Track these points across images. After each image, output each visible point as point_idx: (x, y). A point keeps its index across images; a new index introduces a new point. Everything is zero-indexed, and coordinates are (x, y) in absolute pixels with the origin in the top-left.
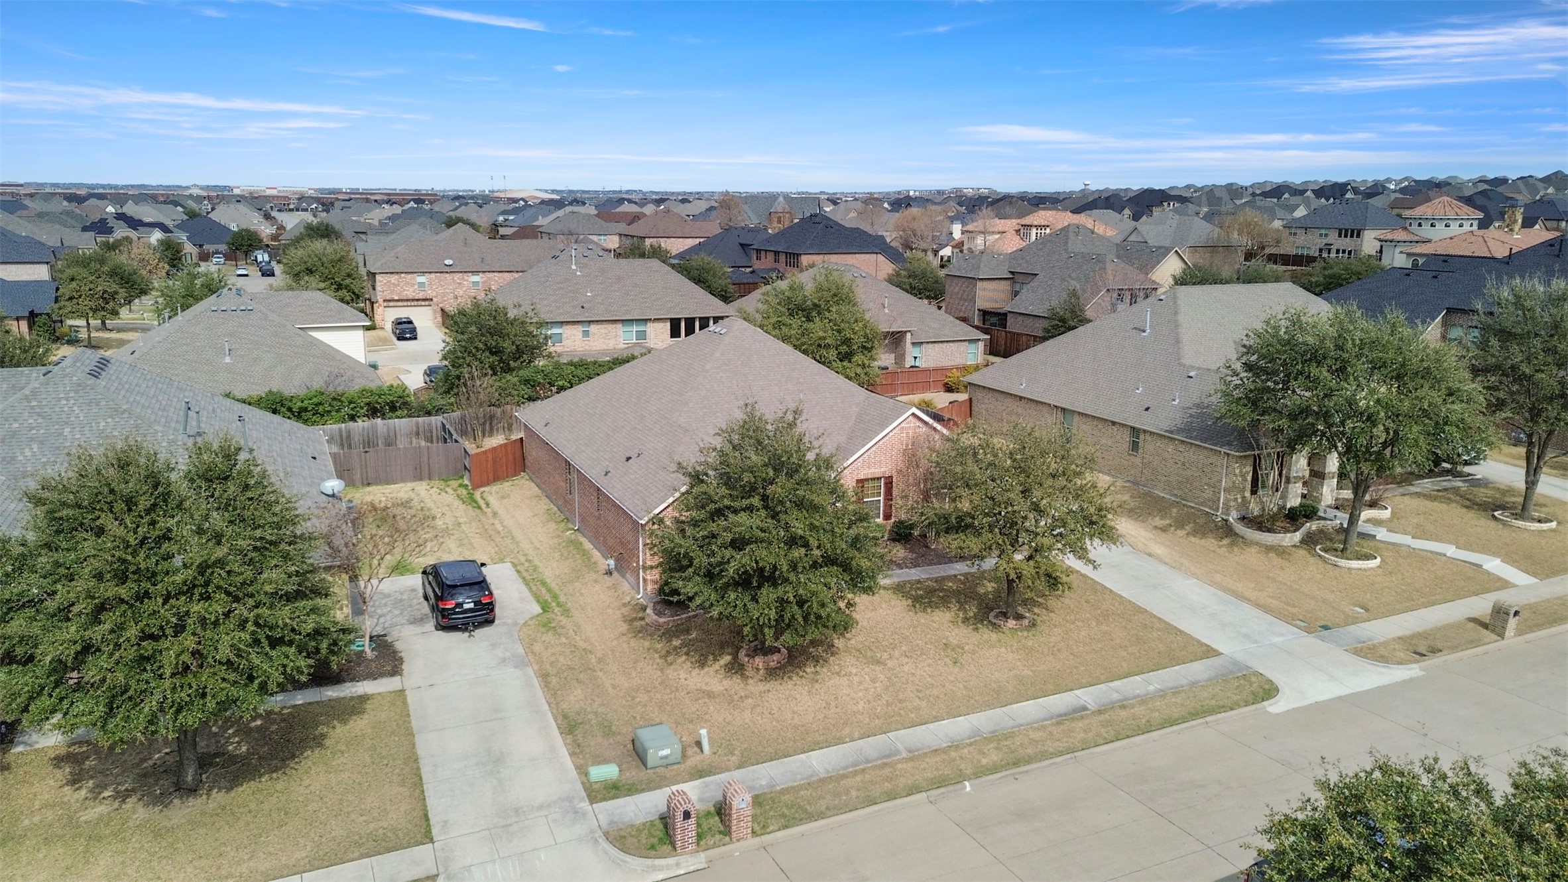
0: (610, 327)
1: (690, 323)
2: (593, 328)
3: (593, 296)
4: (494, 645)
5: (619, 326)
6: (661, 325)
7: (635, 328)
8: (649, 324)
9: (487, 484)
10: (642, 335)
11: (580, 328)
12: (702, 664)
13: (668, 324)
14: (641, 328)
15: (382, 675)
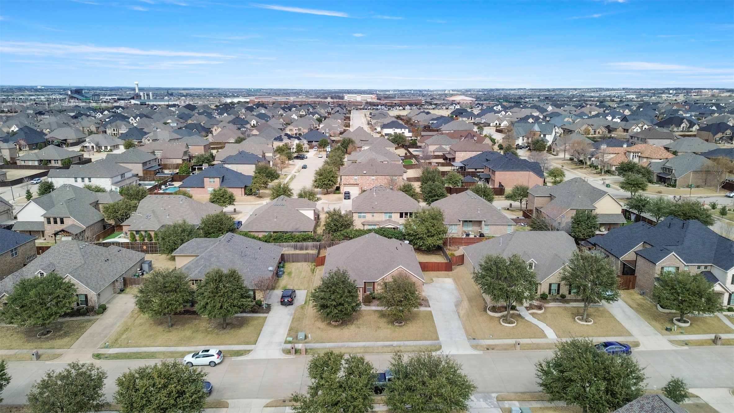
0: (380, 214)
1: (406, 214)
2: (375, 214)
3: (377, 204)
4: (289, 310)
5: (384, 214)
6: (397, 214)
7: (388, 215)
8: (393, 214)
9: (319, 266)
10: (390, 217)
11: (371, 214)
12: (323, 322)
13: (399, 214)
14: (390, 215)
15: (265, 313)
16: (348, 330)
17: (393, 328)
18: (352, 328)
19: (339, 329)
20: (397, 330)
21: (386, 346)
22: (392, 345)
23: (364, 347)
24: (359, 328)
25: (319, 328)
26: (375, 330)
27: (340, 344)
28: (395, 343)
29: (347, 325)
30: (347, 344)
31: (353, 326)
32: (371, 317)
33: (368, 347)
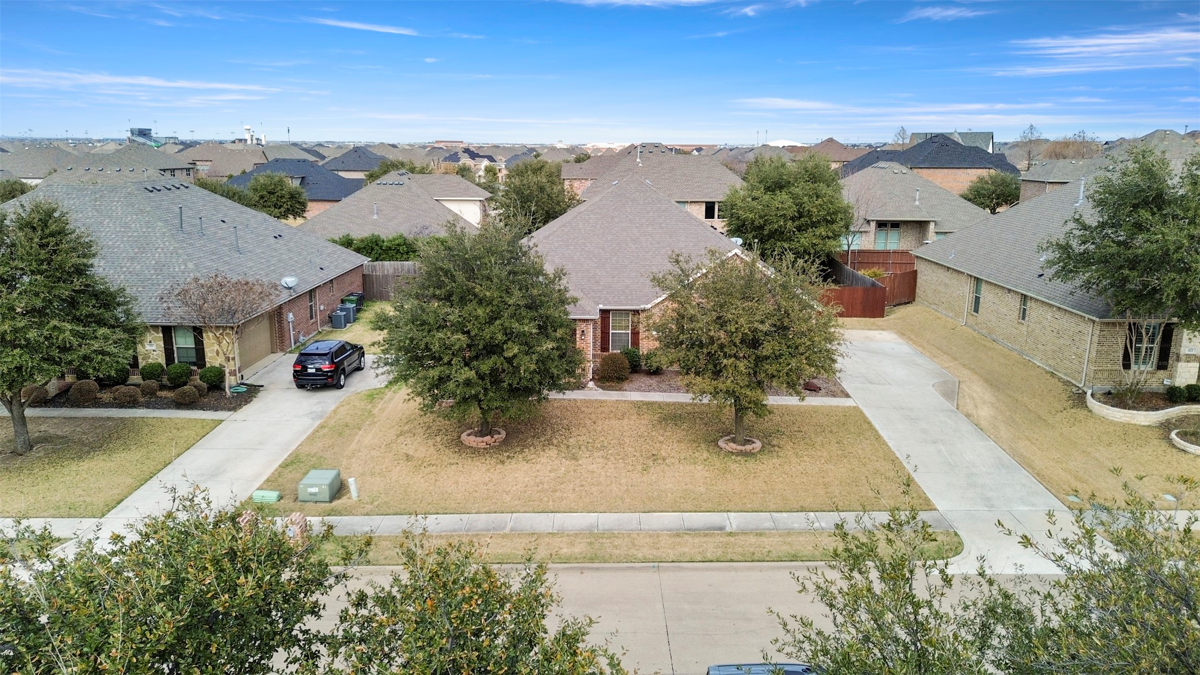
6: (698, 207)
8: (687, 205)
13: (704, 207)
16: (526, 466)
17: (715, 459)
18: (544, 460)
19: (491, 461)
20: (734, 466)
21: (693, 532)
22: (722, 528)
23: (592, 535)
24: (575, 458)
25: (408, 457)
26: (639, 467)
27: (482, 520)
28: (734, 520)
29: (525, 446)
30: (509, 520)
31: (552, 452)
32: (626, 421)
33: (610, 534)
